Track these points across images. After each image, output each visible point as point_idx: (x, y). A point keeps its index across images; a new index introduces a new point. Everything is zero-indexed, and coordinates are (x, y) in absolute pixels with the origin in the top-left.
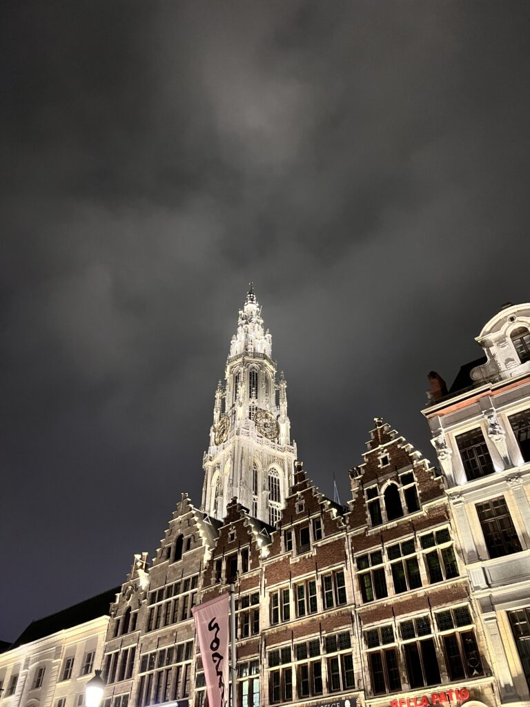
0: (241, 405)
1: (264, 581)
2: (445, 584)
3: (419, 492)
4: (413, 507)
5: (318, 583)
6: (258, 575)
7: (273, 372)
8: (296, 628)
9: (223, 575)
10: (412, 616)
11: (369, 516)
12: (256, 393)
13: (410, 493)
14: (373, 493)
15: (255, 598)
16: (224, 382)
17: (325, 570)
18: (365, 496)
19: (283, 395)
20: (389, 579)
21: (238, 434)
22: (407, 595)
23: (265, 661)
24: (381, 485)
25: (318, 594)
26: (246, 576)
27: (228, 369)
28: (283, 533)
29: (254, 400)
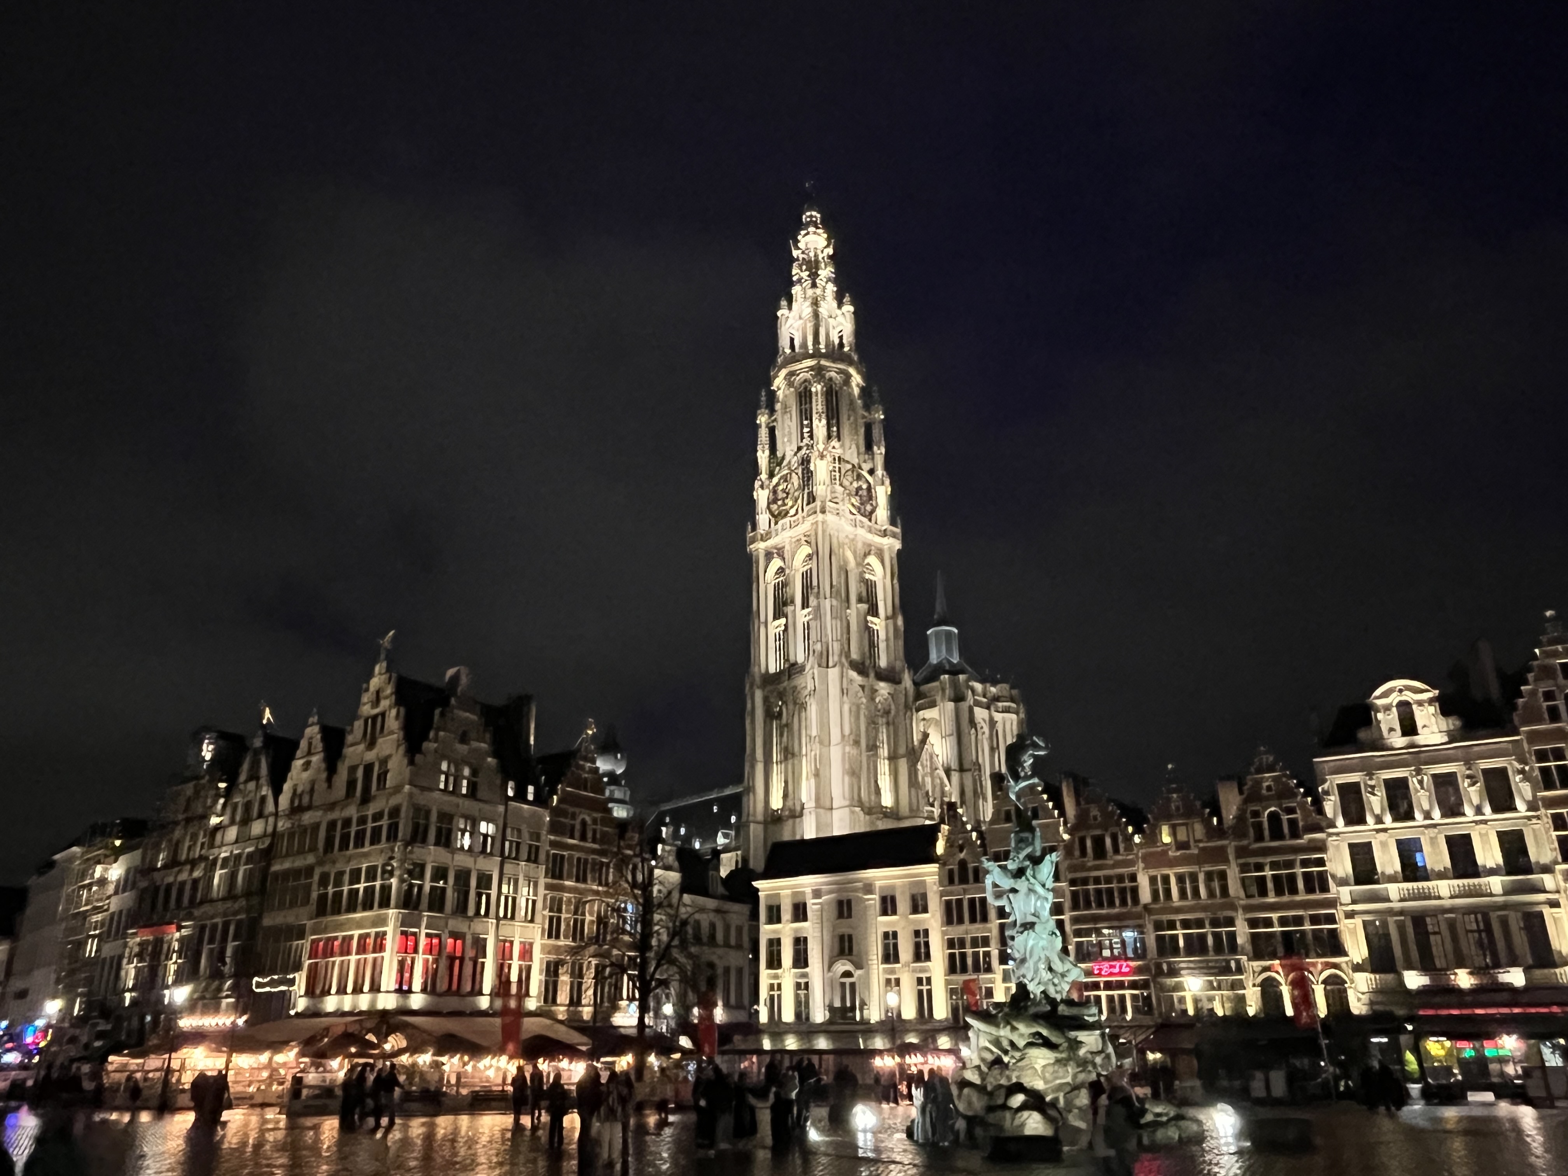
0: (821, 456)
1: (1141, 865)
2: (1318, 896)
3: (1300, 824)
4: (1295, 835)
5: (1202, 876)
6: (1133, 859)
8: (1179, 907)
9: (1089, 851)
10: (1290, 913)
11: (1252, 832)
12: (839, 430)
13: (1293, 823)
15: (1132, 878)
16: (771, 395)
17: (1208, 868)
18: (1248, 815)
19: (877, 432)
20: (1270, 885)
22: (1286, 898)
23: (1151, 927)
24: (1264, 809)
25: (1201, 885)
26: (1119, 857)
27: (780, 376)
29: (834, 443)
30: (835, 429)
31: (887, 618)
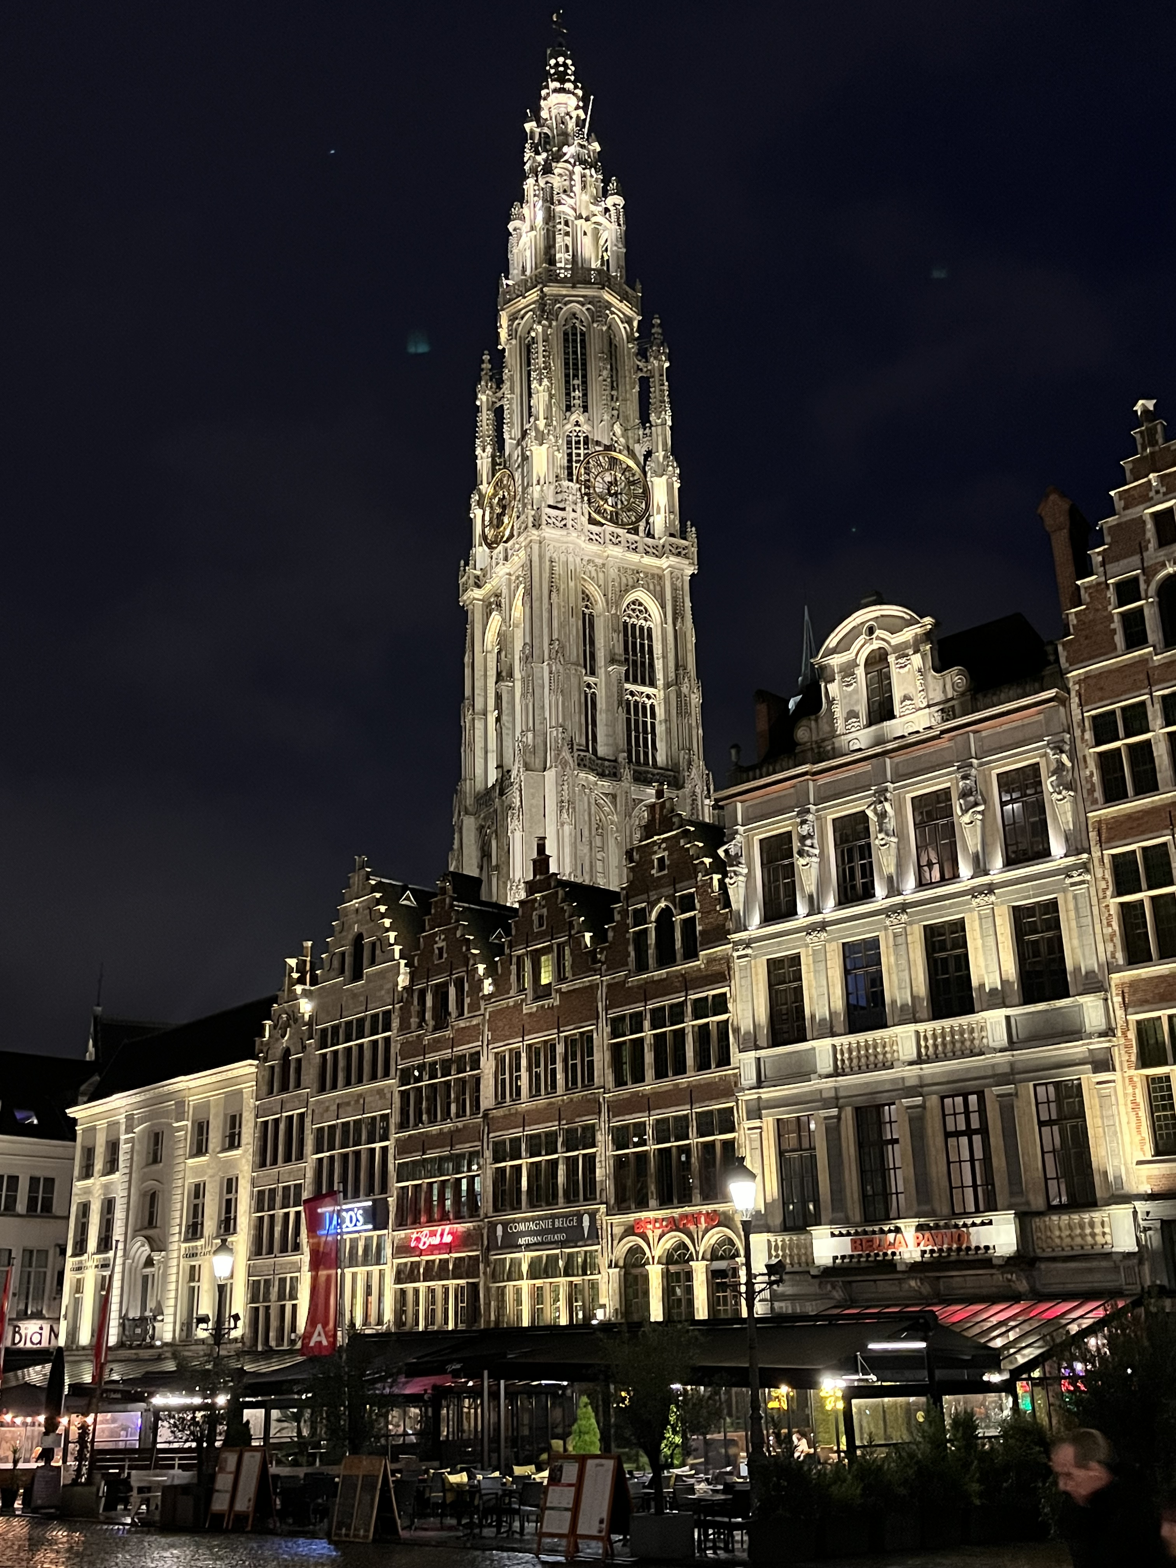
0: (541, 439)
1: (488, 1035)
2: (714, 1074)
3: (699, 928)
4: (691, 953)
5: (560, 1049)
6: (478, 1025)
7: (629, 321)
8: (528, 1112)
9: (428, 1015)
10: (671, 1113)
11: (633, 954)
12: (585, 395)
13: (688, 929)
14: (641, 916)
15: (475, 1061)
16: (498, 358)
17: (570, 1031)
18: (630, 921)
19: (661, 390)
20: (649, 1057)
21: (537, 525)
22: (666, 1084)
23: (488, 1154)
24: (653, 905)
25: (559, 1066)
26: (462, 1024)
27: (504, 321)
28: (514, 960)
30: (578, 393)
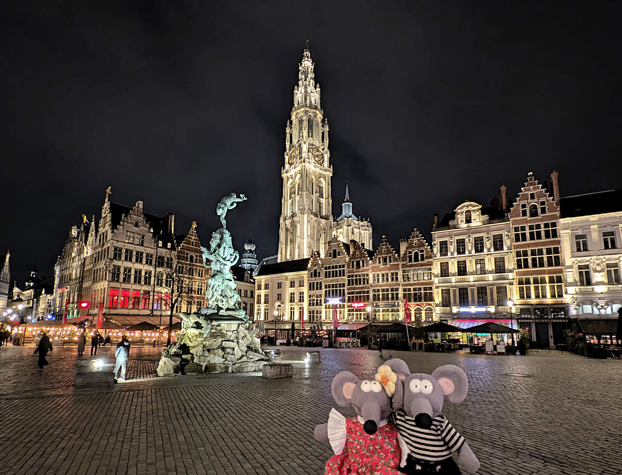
0: (305, 143)
1: (371, 270)
3: (425, 256)
4: (422, 259)
5: (390, 274)
6: (368, 268)
7: (321, 118)
8: (381, 284)
9: (355, 266)
10: (417, 287)
11: (408, 259)
13: (422, 255)
14: (410, 253)
15: (368, 275)
17: (392, 271)
18: (408, 253)
19: (326, 135)
21: (304, 162)
23: (371, 291)
24: (413, 251)
25: (389, 277)
26: (364, 268)
27: (294, 114)
28: (378, 258)
29: (310, 139)
30: (311, 133)
31: (326, 199)
